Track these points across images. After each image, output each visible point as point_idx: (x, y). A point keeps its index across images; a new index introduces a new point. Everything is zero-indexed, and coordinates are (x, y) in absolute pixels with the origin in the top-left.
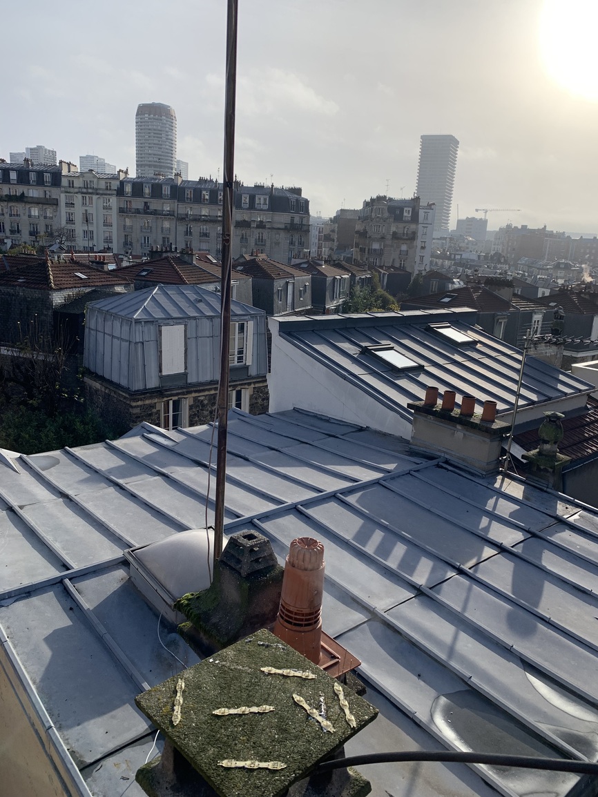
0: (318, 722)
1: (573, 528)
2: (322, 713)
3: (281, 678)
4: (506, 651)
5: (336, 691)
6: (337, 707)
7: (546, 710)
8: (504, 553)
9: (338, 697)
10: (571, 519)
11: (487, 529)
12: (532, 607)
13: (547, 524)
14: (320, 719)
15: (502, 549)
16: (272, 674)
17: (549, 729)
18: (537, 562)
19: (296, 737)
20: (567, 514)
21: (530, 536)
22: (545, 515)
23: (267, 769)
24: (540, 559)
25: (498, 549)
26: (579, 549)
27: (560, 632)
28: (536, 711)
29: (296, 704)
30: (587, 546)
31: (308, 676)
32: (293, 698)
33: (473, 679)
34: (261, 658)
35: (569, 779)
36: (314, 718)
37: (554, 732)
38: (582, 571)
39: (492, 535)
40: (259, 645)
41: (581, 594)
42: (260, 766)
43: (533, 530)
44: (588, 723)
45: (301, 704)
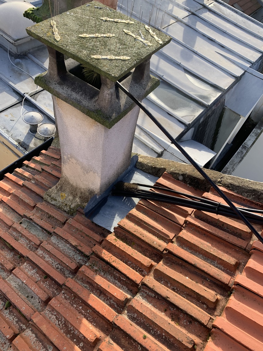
0: (141, 41)
1: (210, 10)
2: (142, 38)
3: (114, 23)
4: (178, 65)
5: (147, 29)
6: (149, 36)
7: (193, 87)
8: (179, 22)
9: (148, 31)
10: (210, 6)
11: (172, 10)
12: (191, 47)
13: (199, 8)
14: (142, 40)
15: (178, 20)
16: (108, 21)
17: (194, 94)
18: (194, 27)
19: (132, 47)
20: (208, 3)
21: (191, 14)
22: (198, 4)
23: (120, 59)
24: (195, 26)
25: (176, 20)
26: (212, 21)
27: (200, 57)
28: (189, 88)
29: (127, 34)
30: (215, 19)
31: (129, 22)
32: (124, 32)
33: (164, 77)
34: (99, 14)
35: (200, 111)
36: (138, 40)
37: (196, 95)
38: (212, 31)
39: (174, 13)
40: (96, 8)
41: (210, 41)
42: (116, 58)
43: (192, 11)
44: (208, 91)
45: (129, 34)
